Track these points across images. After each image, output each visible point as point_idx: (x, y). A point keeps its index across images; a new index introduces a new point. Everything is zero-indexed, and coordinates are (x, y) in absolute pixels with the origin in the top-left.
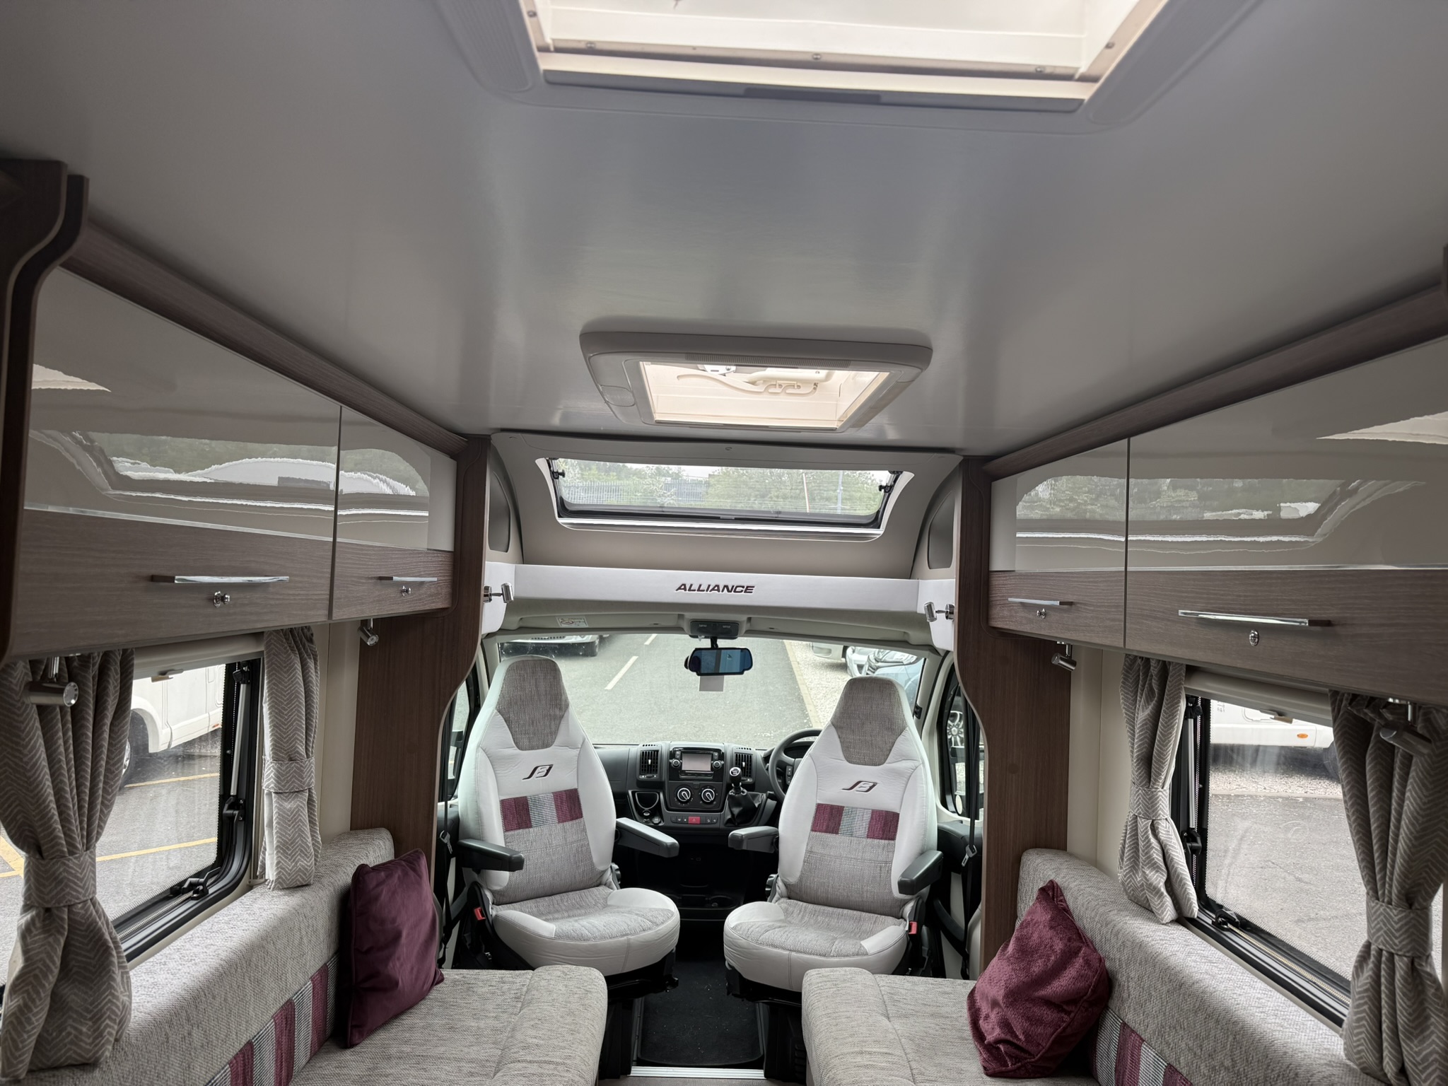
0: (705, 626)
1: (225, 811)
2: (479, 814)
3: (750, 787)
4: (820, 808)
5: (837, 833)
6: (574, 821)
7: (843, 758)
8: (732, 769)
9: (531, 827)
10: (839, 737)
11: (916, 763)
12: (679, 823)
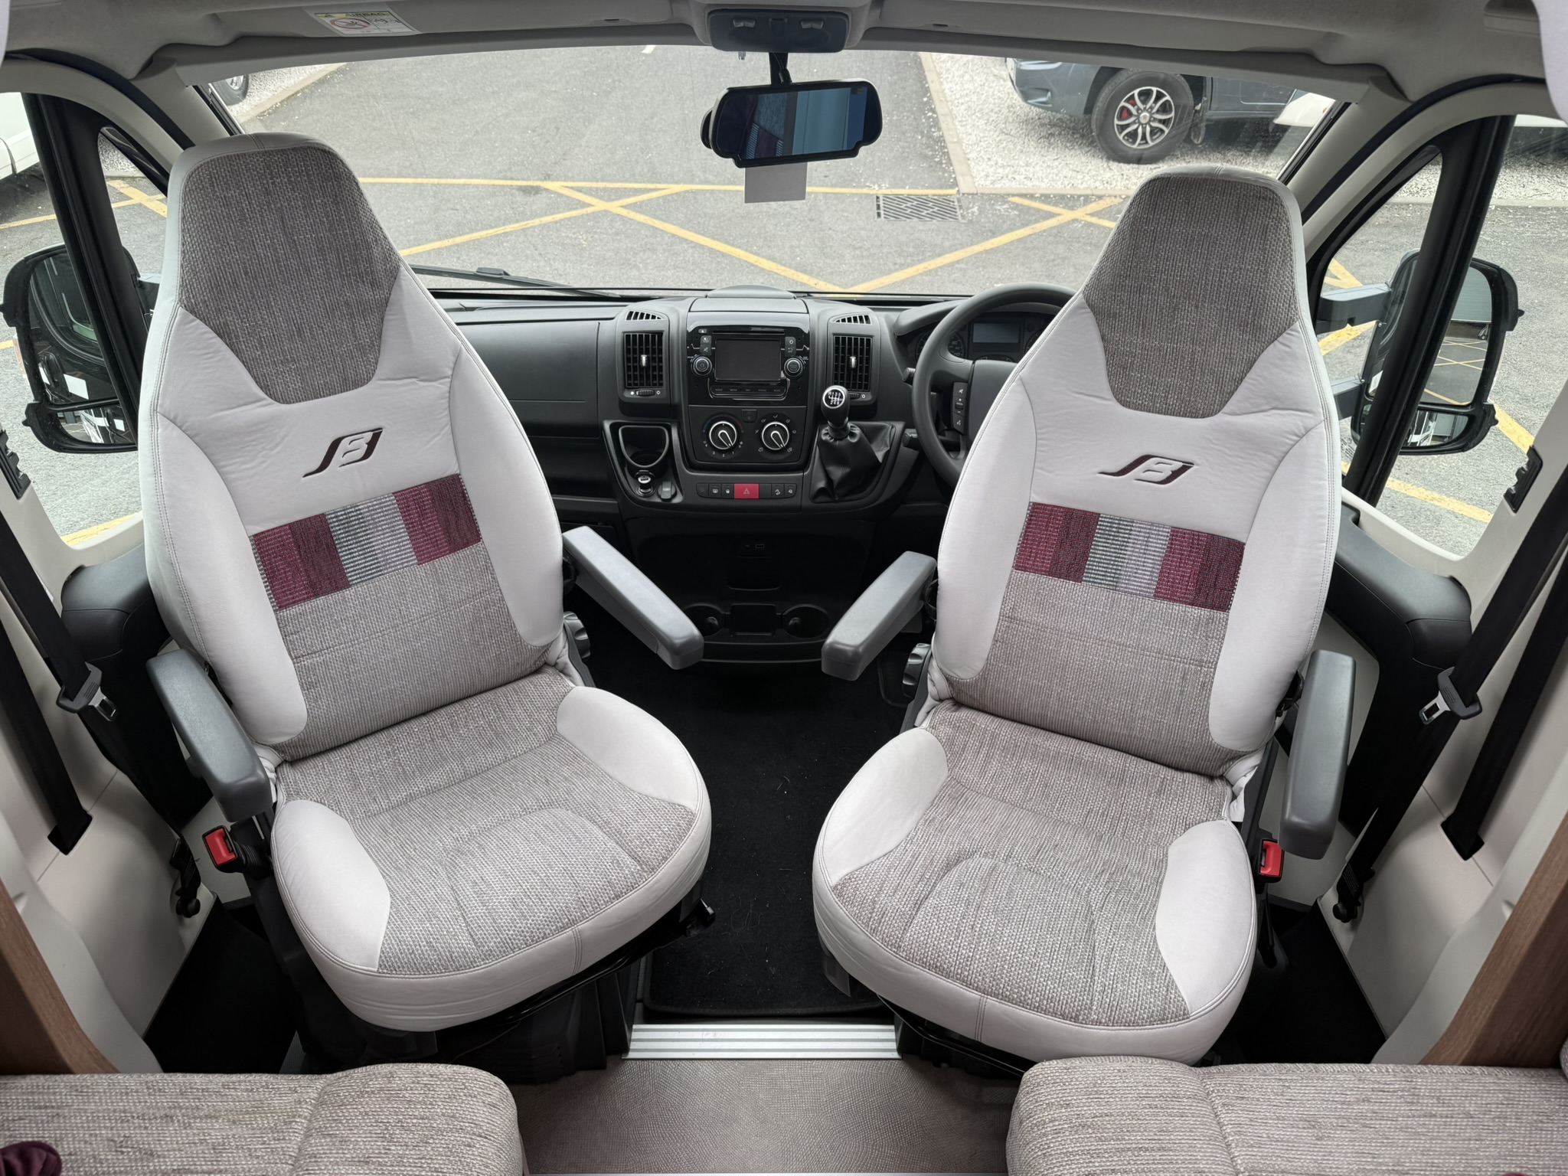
0: (754, 23)
4: (1039, 513)
5: (1078, 579)
6: (461, 554)
7: (1108, 394)
8: (828, 391)
9: (347, 585)
10: (1103, 338)
11: (1309, 420)
12: (714, 497)
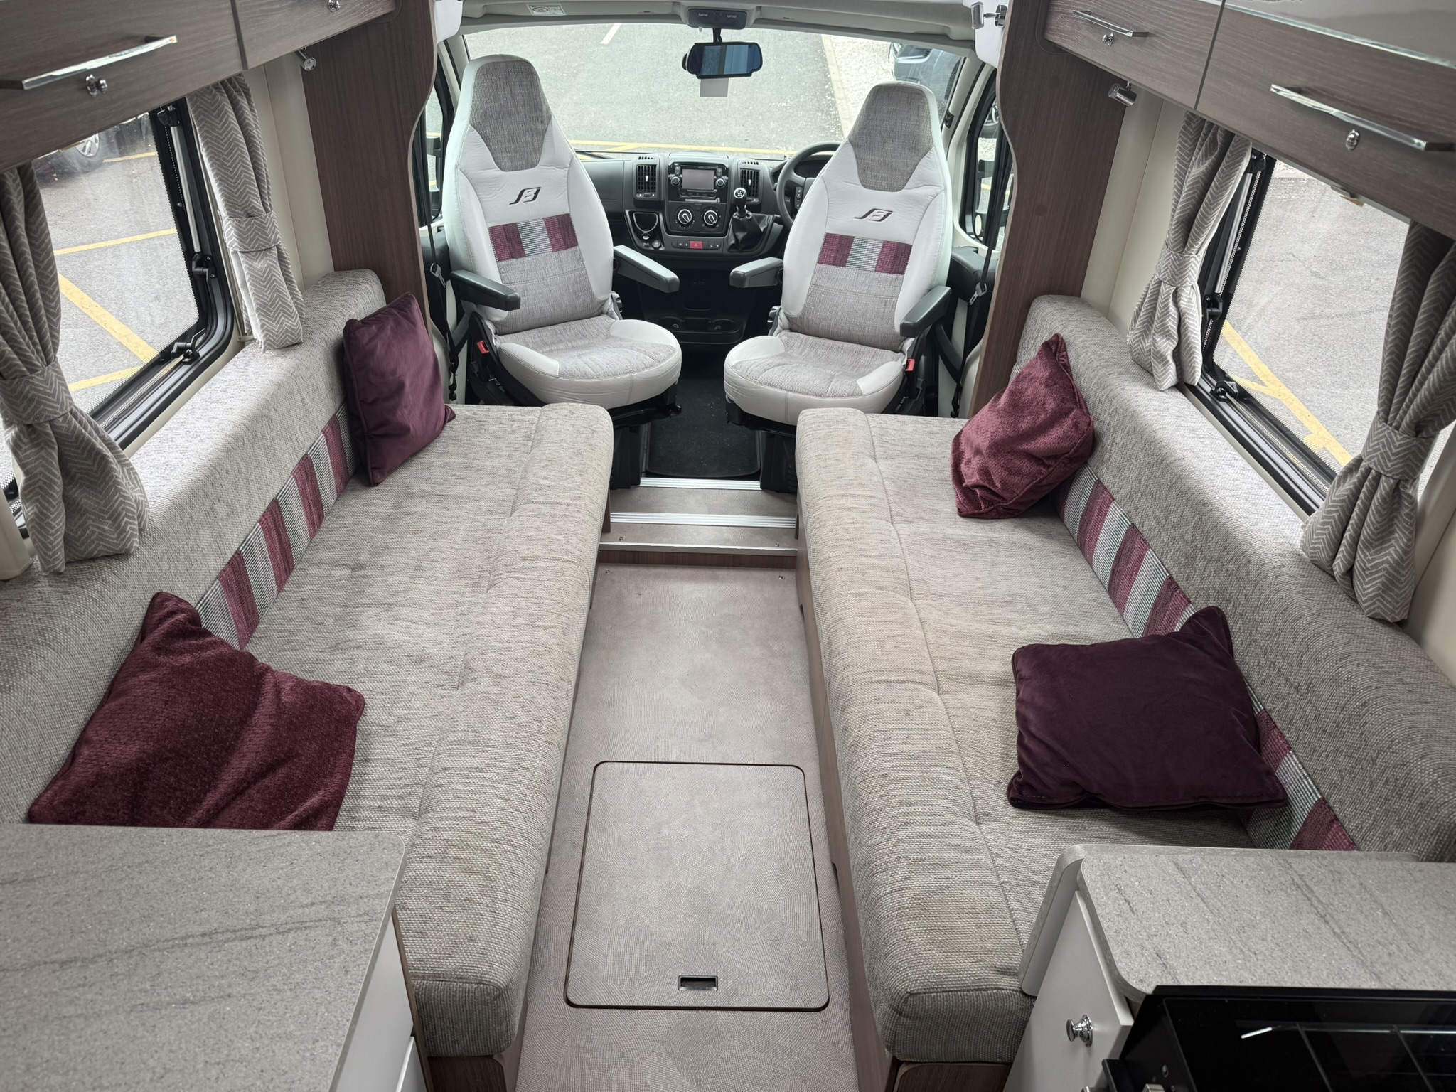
0: (706, 15)
1: (194, 269)
2: (467, 243)
3: (755, 209)
4: (829, 238)
5: (844, 266)
6: (570, 250)
7: (859, 183)
8: (737, 190)
9: (524, 256)
10: (856, 157)
11: (938, 189)
12: (680, 247)
